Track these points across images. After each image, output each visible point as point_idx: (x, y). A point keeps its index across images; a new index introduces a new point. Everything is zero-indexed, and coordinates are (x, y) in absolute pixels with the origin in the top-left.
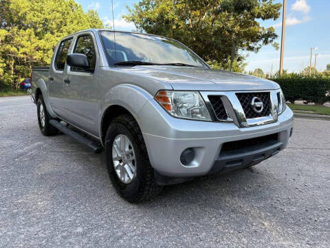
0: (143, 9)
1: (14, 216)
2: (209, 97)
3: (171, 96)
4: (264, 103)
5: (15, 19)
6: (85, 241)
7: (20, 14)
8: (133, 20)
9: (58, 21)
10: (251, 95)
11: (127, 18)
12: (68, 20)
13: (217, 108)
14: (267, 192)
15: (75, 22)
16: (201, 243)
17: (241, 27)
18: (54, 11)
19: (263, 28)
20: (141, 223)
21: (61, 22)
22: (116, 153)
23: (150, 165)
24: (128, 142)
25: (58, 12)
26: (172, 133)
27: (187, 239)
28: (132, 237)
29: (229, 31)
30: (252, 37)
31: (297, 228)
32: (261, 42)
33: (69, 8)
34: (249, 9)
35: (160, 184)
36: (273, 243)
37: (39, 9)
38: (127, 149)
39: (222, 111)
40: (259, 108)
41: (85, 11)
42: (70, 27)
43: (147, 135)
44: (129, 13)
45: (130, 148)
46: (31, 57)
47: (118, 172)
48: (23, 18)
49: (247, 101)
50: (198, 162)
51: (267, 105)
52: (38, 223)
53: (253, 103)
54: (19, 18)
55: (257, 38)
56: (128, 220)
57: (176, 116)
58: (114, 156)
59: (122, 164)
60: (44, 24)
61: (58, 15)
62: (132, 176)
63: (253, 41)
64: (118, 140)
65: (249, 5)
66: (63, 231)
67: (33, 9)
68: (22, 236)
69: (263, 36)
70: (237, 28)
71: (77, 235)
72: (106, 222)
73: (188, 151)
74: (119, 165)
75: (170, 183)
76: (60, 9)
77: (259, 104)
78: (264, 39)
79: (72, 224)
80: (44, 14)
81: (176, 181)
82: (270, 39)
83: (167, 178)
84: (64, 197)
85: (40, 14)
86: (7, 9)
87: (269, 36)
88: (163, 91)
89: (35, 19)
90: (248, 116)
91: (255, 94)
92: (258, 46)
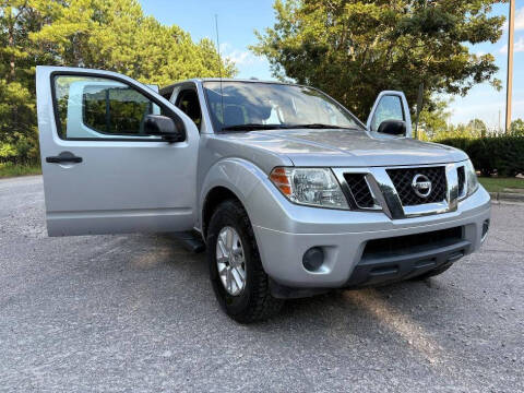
0: (281, 34)
1: (86, 332)
2: (346, 175)
3: (291, 175)
4: (433, 183)
5: (97, 58)
6: (173, 367)
7: (102, 52)
8: (266, 52)
9: (156, 58)
10: (412, 172)
11: (255, 49)
12: (170, 57)
13: (357, 191)
14: (446, 317)
15: (181, 58)
16: (331, 380)
17: (435, 57)
18: (150, 44)
19: (474, 57)
20: (250, 349)
21: (160, 60)
22: (221, 253)
23: (263, 270)
24: (237, 238)
25: (155, 45)
26: (292, 226)
27: (311, 373)
28: (235, 367)
29: (415, 64)
30: (455, 72)
31: (480, 370)
32: (471, 79)
33: (172, 38)
34: (447, 28)
35: (277, 296)
36: (438, 388)
37: (129, 41)
38: (235, 247)
39: (366, 195)
40: (425, 191)
41: (196, 41)
42: (172, 66)
43: (258, 228)
44: (258, 41)
45: (239, 245)
46: (118, 112)
47: (224, 278)
48: (108, 56)
49: (406, 181)
50: (329, 266)
51: (439, 186)
52: (115, 343)
53: (414, 183)
54: (102, 57)
55: (464, 72)
56: (233, 346)
57: (297, 201)
58: (219, 256)
59: (228, 268)
60: (136, 65)
61: (156, 49)
62: (241, 285)
63: (456, 79)
64: (223, 235)
65: (445, 23)
66: (147, 354)
67: (120, 43)
68: (95, 358)
69: (473, 69)
70: (429, 59)
71: (165, 359)
72: (204, 346)
73: (314, 251)
74: (225, 270)
75: (291, 296)
76: (158, 41)
77: (426, 184)
78: (474, 74)
79: (159, 346)
80: (136, 49)
81: (302, 295)
82: (484, 74)
83: (288, 288)
84: (151, 311)
85: (130, 50)
86: (86, 45)
87: (483, 70)
88: (280, 169)
89: (123, 57)
90: (406, 203)
91: (419, 170)
92: (465, 85)
